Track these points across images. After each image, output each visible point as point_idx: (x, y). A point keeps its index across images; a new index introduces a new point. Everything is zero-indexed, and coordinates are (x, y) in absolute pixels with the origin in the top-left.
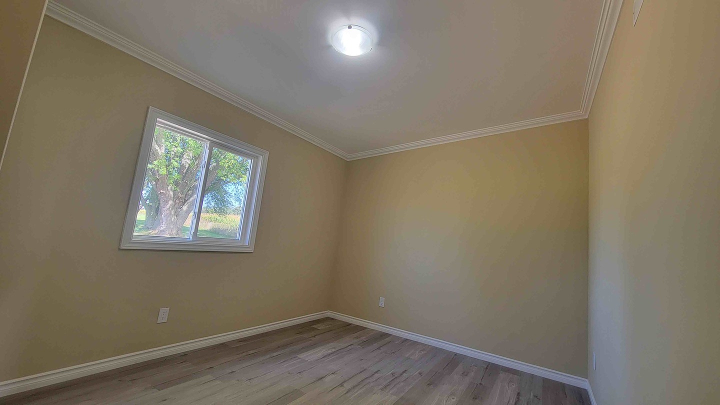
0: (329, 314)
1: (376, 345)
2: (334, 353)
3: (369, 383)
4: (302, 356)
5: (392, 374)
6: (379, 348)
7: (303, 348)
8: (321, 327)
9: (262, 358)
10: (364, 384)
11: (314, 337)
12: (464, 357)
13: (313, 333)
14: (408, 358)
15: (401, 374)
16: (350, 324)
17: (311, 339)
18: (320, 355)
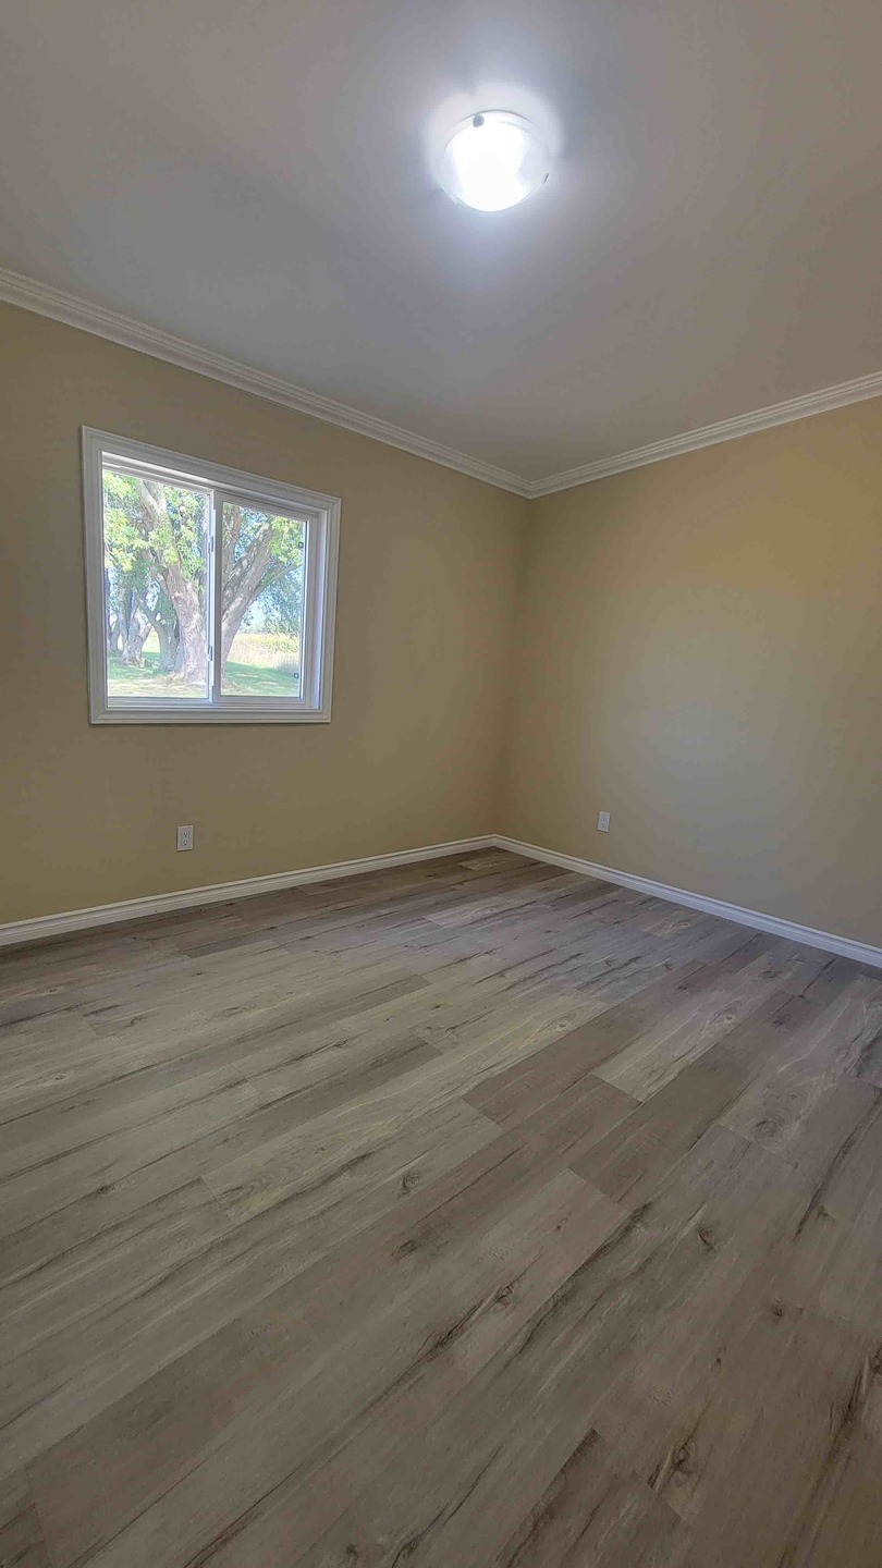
0: (496, 840)
1: (584, 906)
2: (496, 915)
3: (555, 975)
4: (432, 918)
5: (607, 962)
6: (590, 912)
7: (437, 904)
8: (475, 865)
9: (360, 918)
10: (546, 975)
11: (461, 883)
12: (778, 940)
13: (459, 877)
14: (648, 935)
15: (626, 964)
16: (536, 863)
17: (457, 887)
18: (468, 917)
